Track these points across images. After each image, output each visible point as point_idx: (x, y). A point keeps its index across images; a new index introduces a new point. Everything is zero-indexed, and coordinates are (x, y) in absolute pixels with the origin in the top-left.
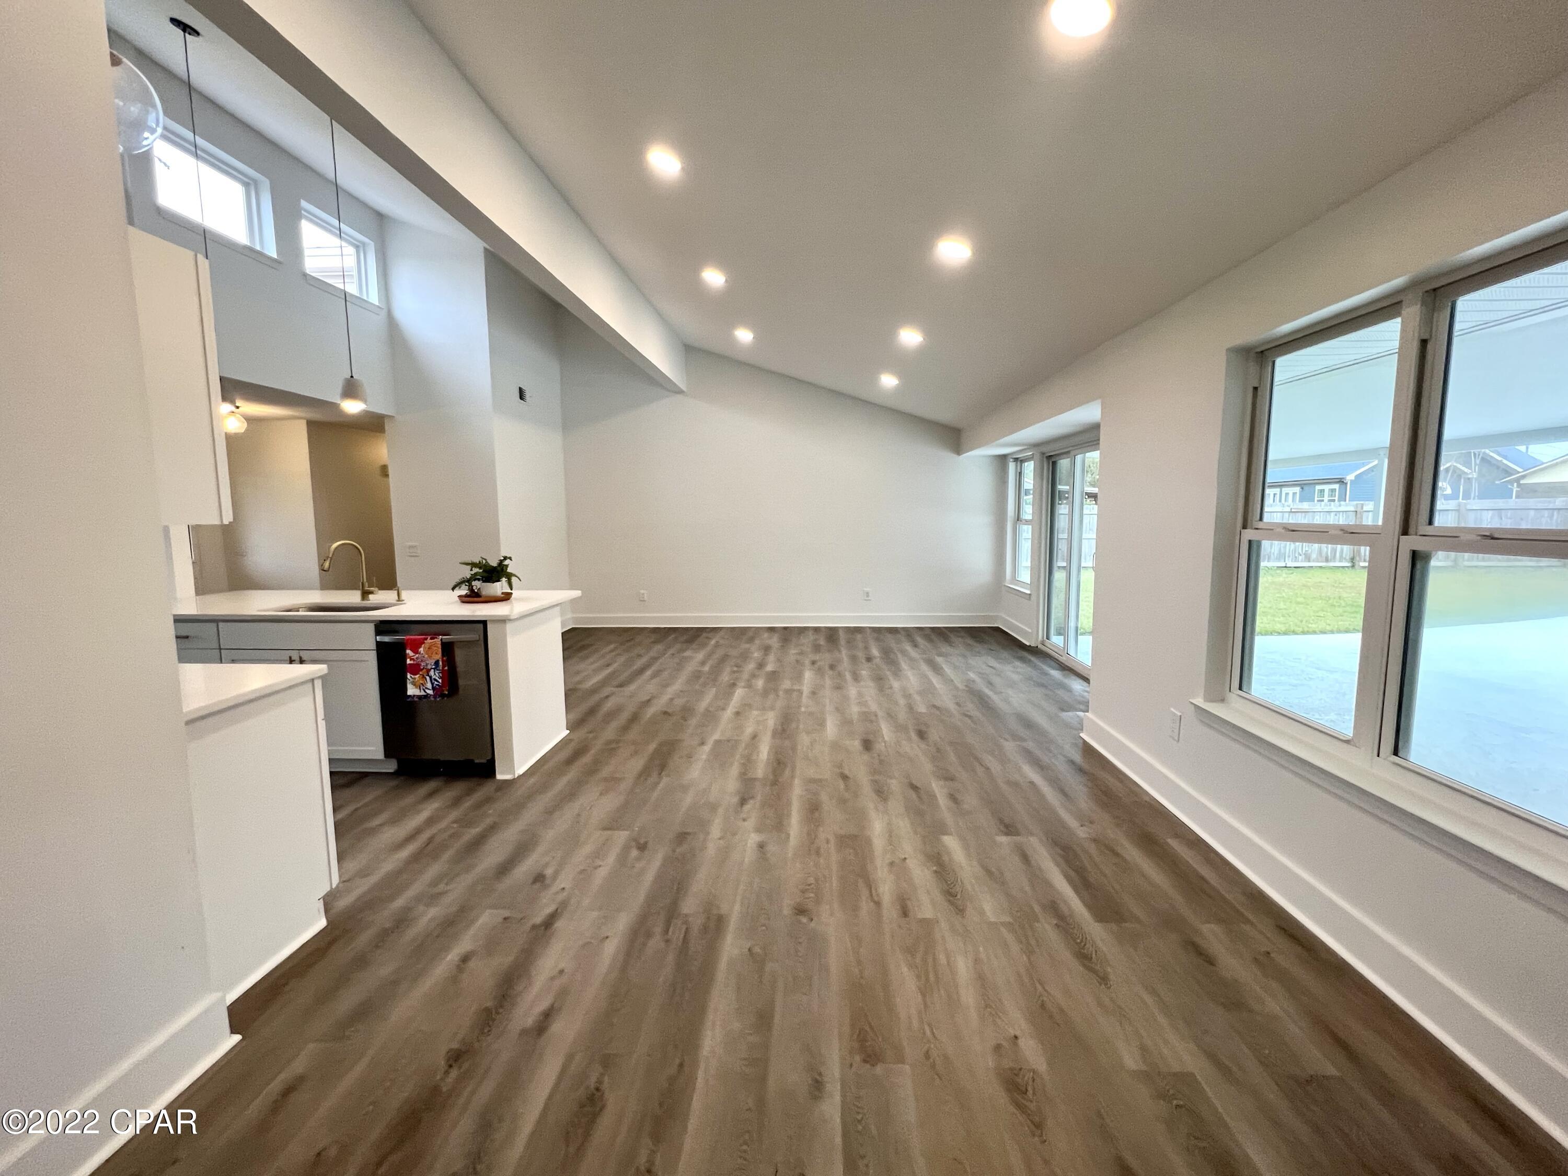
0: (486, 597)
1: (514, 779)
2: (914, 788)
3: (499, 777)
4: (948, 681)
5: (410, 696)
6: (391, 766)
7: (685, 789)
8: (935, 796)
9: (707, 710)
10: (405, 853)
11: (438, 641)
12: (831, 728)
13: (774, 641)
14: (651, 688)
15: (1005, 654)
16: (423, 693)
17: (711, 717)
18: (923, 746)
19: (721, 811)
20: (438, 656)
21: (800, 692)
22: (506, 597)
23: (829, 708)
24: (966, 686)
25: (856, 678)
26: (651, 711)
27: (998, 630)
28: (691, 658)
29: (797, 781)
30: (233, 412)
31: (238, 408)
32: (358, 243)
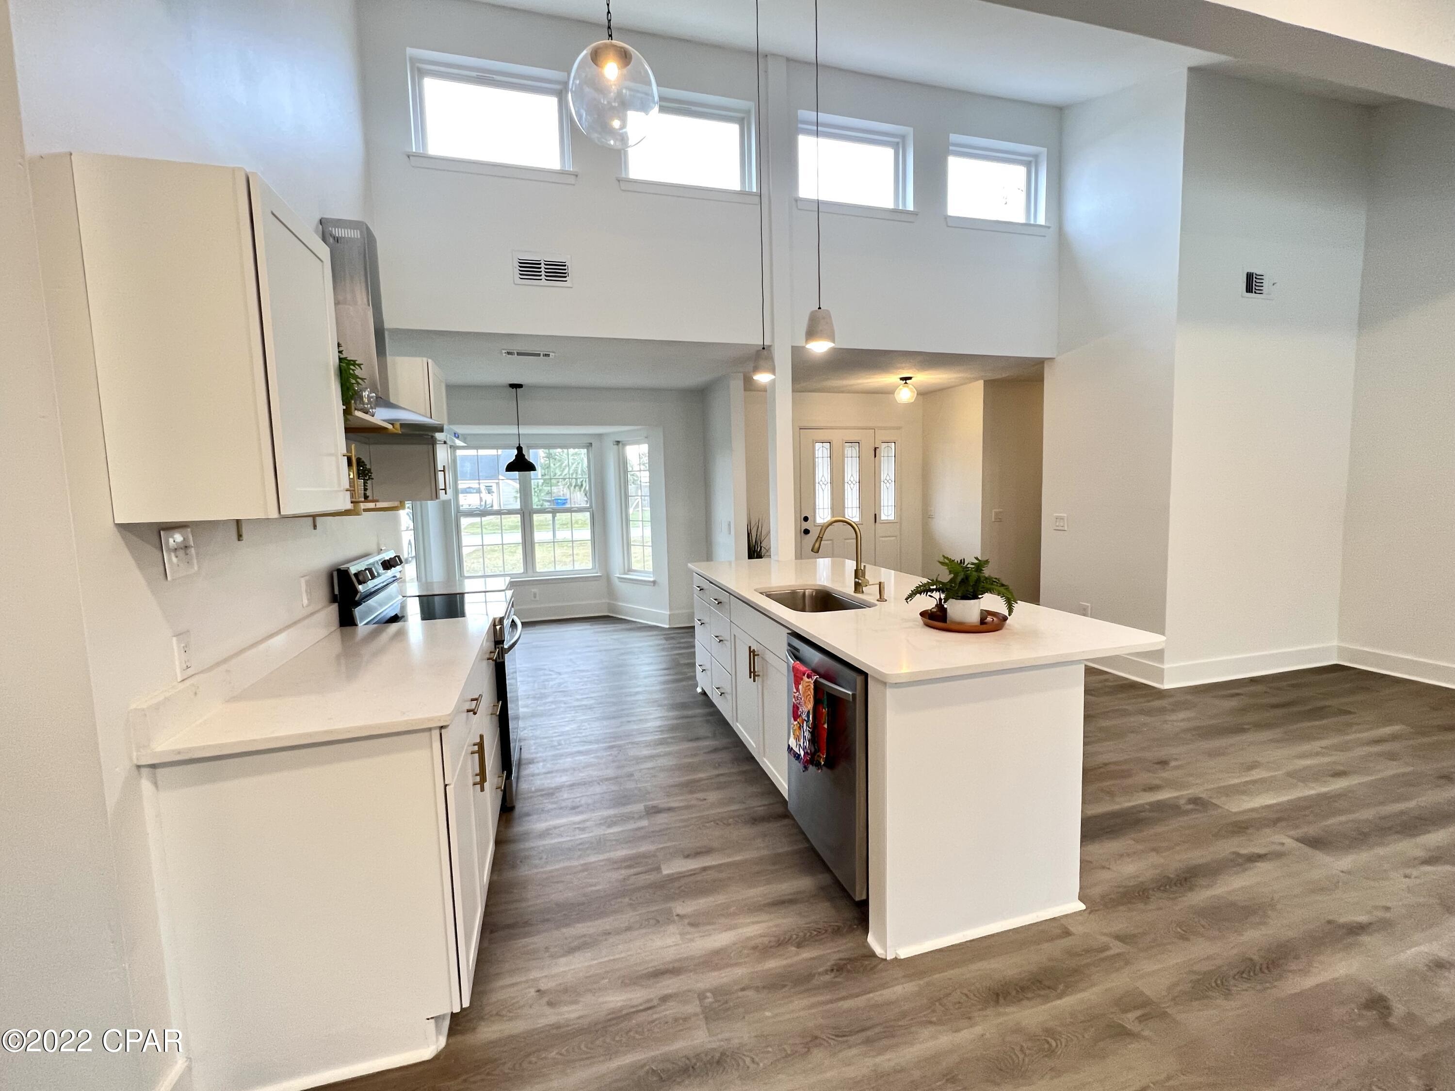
0: (953, 622)
1: (886, 961)
3: (870, 938)
11: (811, 682)
16: (797, 750)
20: (810, 706)
30: (906, 383)
31: (910, 378)
32: (1030, 159)
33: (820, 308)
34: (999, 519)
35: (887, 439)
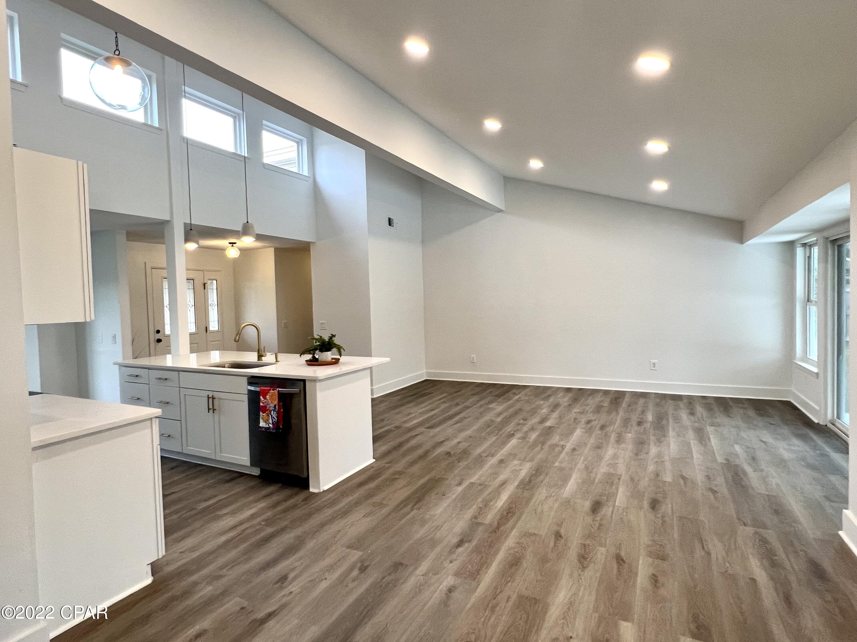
0: (321, 362)
1: (320, 493)
2: (620, 560)
3: (312, 490)
4: (709, 453)
5: (261, 427)
6: (256, 472)
7: (423, 522)
8: (636, 574)
9: (480, 456)
10: (223, 539)
11: (276, 392)
12: (571, 486)
13: (565, 400)
14: (450, 431)
15: (785, 430)
16: (267, 426)
17: (480, 461)
18: (651, 516)
19: (438, 549)
20: (276, 402)
21: (563, 447)
22: (336, 362)
23: (581, 465)
24: (727, 460)
25: (619, 440)
26: (440, 450)
27: (789, 405)
28: (493, 409)
29: (514, 532)
30: (232, 246)
31: (235, 243)
32: (298, 140)
33: (248, 222)
34: (286, 327)
35: (212, 278)
